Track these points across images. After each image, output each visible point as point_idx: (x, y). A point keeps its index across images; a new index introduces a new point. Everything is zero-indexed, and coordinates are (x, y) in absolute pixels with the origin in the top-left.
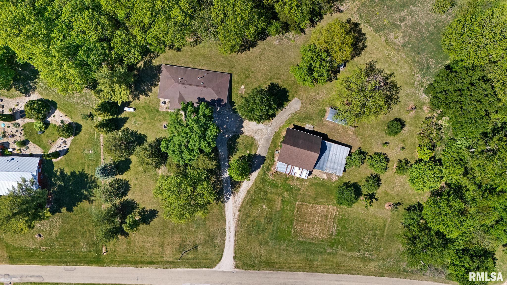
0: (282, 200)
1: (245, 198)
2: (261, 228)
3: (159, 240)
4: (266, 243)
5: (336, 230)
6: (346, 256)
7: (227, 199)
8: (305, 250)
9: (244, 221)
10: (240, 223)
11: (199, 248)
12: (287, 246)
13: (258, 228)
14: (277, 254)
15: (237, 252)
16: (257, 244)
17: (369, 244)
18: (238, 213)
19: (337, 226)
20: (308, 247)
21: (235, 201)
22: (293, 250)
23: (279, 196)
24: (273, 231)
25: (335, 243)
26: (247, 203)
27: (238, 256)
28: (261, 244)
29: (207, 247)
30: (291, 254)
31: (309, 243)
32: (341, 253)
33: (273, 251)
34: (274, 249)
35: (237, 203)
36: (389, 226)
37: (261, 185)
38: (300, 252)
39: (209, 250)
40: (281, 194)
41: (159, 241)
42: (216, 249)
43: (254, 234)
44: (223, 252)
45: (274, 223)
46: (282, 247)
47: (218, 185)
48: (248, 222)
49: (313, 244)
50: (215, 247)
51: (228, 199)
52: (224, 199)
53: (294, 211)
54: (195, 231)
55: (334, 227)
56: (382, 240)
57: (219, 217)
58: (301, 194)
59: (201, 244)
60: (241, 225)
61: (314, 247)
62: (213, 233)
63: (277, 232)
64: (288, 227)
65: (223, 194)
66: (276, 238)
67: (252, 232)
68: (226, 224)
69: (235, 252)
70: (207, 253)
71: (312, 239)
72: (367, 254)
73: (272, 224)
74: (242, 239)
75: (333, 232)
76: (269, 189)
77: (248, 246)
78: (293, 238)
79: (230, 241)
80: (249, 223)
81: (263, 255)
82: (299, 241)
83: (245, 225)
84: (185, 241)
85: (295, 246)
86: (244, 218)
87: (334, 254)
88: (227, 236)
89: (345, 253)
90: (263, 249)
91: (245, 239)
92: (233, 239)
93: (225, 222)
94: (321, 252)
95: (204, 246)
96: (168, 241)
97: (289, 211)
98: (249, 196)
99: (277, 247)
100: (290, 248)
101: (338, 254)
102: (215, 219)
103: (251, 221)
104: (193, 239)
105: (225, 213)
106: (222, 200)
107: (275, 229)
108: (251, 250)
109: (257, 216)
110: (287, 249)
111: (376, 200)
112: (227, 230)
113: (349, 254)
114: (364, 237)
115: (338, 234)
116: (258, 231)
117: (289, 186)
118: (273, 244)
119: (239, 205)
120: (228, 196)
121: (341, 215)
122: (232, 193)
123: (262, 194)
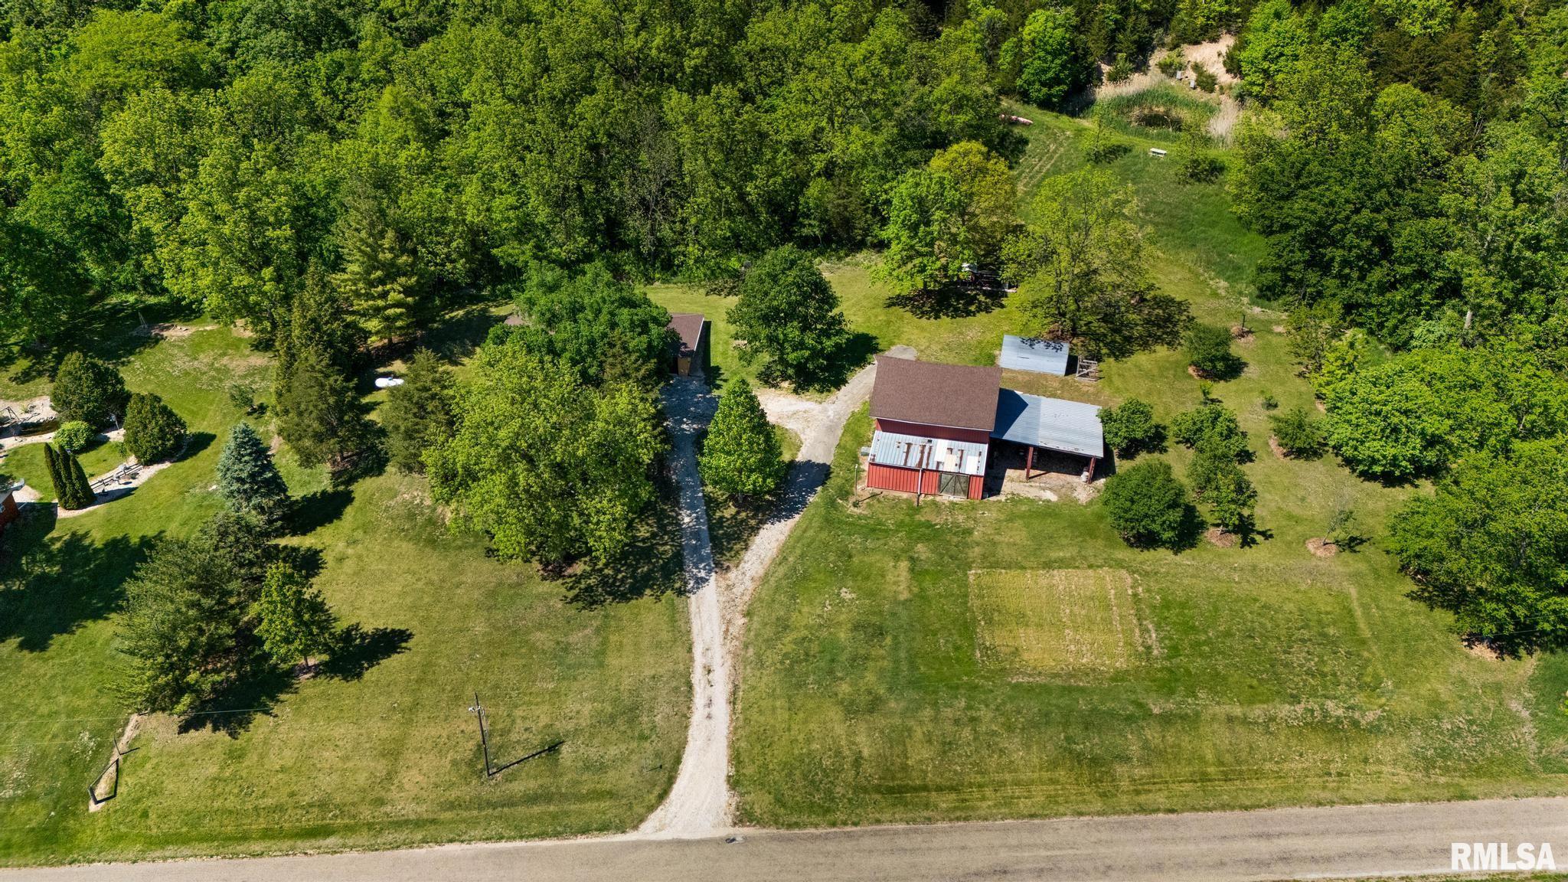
0: (912, 570)
1: (766, 574)
2: (843, 657)
3: (382, 731)
4: (875, 705)
5: (1161, 640)
6: (1245, 721)
7: (697, 582)
8: (1056, 716)
9: (770, 643)
10: (751, 651)
11: (565, 749)
12: (969, 707)
13: (833, 661)
14: (930, 741)
15: (744, 757)
16: (834, 714)
17: (1324, 675)
18: (740, 621)
19: (1158, 627)
20: (1064, 701)
21: (729, 587)
22: (1002, 720)
23: (897, 558)
24: (897, 661)
25: (1177, 680)
26: (777, 589)
27: (749, 770)
28: (851, 710)
29: (606, 742)
30: (994, 733)
31: (1064, 688)
32: (1221, 710)
33: (909, 730)
34: (912, 723)
35: (737, 590)
36: (1365, 607)
37: (823, 535)
38: (1036, 725)
39: (613, 751)
40: (903, 551)
41: (384, 734)
42: (647, 745)
43: (815, 682)
44: (678, 760)
45: (895, 638)
46: (948, 712)
47: (666, 544)
48: (787, 644)
49: (1083, 690)
50: (643, 738)
51: (700, 582)
52: (686, 583)
53: (966, 596)
54: (555, 693)
55: (1148, 631)
56: (1366, 654)
57: (665, 636)
58: (978, 544)
59: (577, 732)
60: (759, 656)
61: (1090, 702)
62: (634, 692)
63: (913, 666)
64: (957, 648)
65: (682, 570)
66: (914, 684)
67: (807, 674)
68: (692, 660)
69: (736, 758)
70: (602, 768)
71: (1071, 676)
72: (1335, 709)
73: (888, 640)
74: (763, 703)
75: (1149, 648)
76: (855, 542)
77: (795, 727)
78: (987, 679)
79: (709, 717)
80: (789, 648)
81: (866, 753)
82: (1016, 687)
83: (771, 657)
84: (505, 732)
85: (1004, 703)
86: (768, 632)
87: (1191, 721)
88: (699, 700)
89: (1237, 711)
90: (862, 727)
91: (778, 703)
92: (722, 710)
93: (690, 650)
94: (1130, 719)
95: (592, 736)
96: (425, 732)
97: (946, 597)
98: (782, 570)
99: (928, 712)
100: (984, 713)
101: (1206, 716)
102: (646, 643)
103: (795, 642)
104: (544, 720)
105: (688, 622)
106: (677, 585)
107: (903, 654)
108: (809, 741)
109: (821, 625)
110: (973, 720)
111: (1266, 535)
112: (698, 677)
113: (1257, 711)
114: (1285, 652)
115: (1175, 651)
116: (831, 672)
117: (929, 525)
118: (902, 704)
119: (746, 598)
120: (703, 574)
121: (1158, 593)
122: (718, 564)
123: (832, 558)
